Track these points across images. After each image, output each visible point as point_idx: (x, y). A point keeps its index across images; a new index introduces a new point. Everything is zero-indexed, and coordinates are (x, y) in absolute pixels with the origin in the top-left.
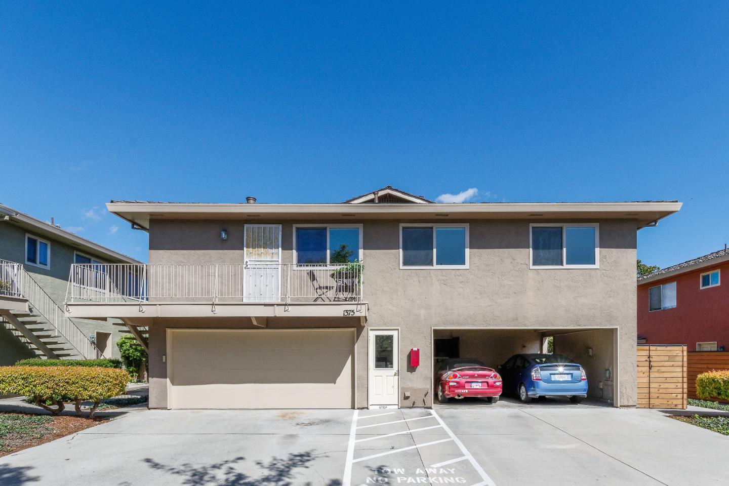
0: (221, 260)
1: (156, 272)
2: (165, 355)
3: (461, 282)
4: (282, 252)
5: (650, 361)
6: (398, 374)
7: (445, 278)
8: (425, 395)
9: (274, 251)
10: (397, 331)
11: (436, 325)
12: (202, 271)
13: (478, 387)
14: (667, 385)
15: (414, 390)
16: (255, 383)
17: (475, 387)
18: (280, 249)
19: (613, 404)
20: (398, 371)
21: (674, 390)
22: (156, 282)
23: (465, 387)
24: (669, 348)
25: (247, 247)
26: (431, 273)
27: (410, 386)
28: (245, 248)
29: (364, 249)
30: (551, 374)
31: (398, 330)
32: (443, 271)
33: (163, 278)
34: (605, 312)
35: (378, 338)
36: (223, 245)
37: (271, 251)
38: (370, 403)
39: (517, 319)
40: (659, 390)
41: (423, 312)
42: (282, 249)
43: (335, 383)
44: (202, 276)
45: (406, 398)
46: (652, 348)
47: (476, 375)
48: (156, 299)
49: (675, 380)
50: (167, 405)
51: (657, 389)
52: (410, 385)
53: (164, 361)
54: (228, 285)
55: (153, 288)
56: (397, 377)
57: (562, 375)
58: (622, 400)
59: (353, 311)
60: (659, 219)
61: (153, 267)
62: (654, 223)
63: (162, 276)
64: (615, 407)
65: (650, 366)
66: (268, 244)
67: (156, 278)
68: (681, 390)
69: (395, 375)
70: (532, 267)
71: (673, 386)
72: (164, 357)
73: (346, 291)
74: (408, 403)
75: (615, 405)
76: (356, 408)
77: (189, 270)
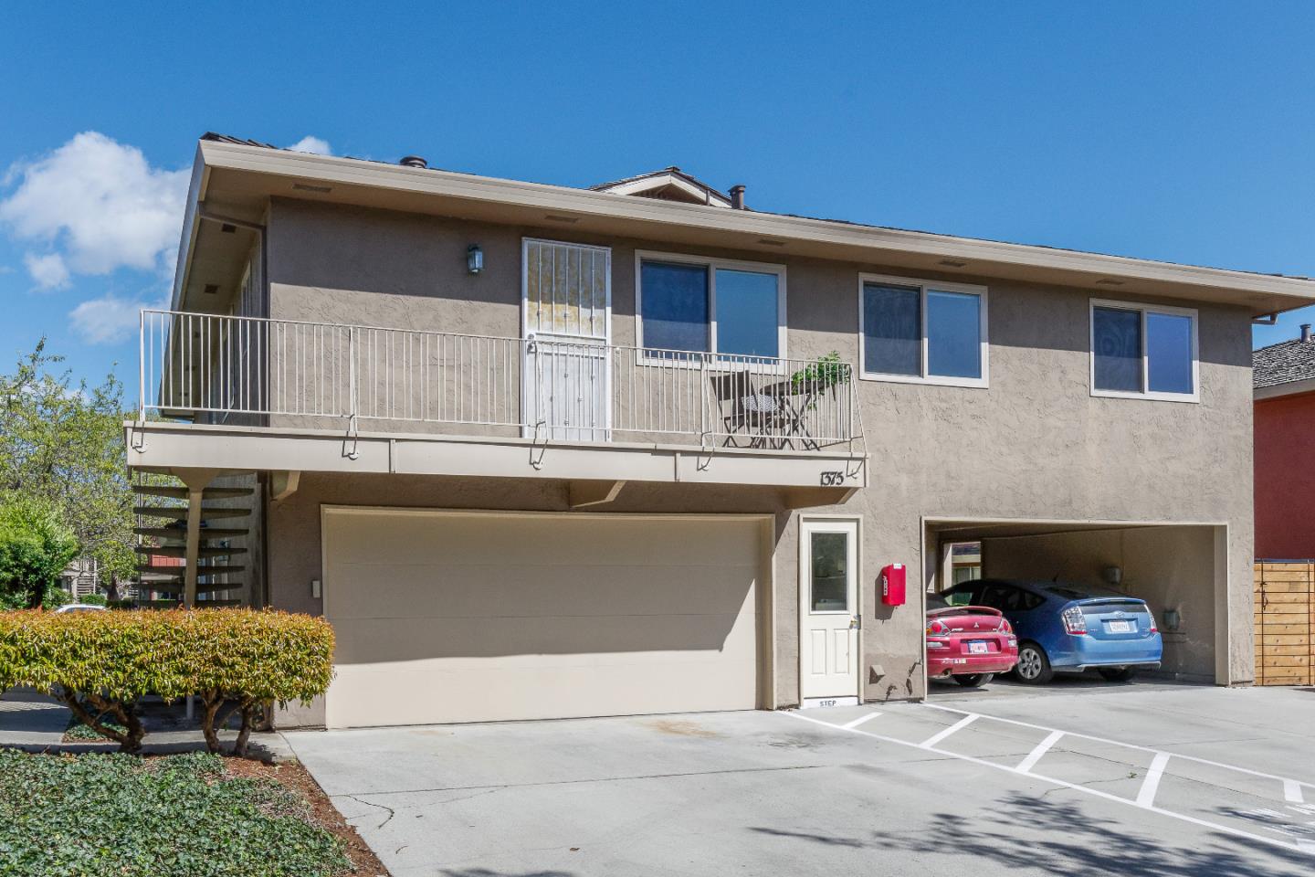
0: (464, 326)
1: (291, 347)
2: (320, 578)
3: (974, 417)
4: (612, 318)
5: (1263, 593)
6: (858, 623)
7: (944, 405)
8: (911, 672)
9: (597, 313)
10: (855, 524)
11: (930, 513)
12: (416, 353)
13: (982, 651)
14: (1287, 640)
15: (890, 661)
16: (540, 652)
17: (978, 652)
18: (609, 309)
19: (1215, 681)
20: (859, 616)
21: (1297, 648)
22: (291, 373)
23: (959, 651)
24: (1290, 567)
25: (531, 299)
26: (919, 391)
27: (883, 651)
28: (526, 302)
29: (789, 327)
30: (1103, 621)
31: (857, 521)
32: (941, 389)
33: (310, 365)
34: (1208, 491)
35: (817, 539)
36: (469, 286)
37: (585, 313)
38: (804, 693)
39: (1070, 502)
40: (1276, 650)
41: (904, 480)
42: (613, 313)
43: (721, 650)
44: (416, 365)
45: (874, 678)
46: (1267, 566)
47: (976, 626)
48: (291, 420)
49: (1297, 629)
50: (324, 718)
51: (1274, 648)
52: (881, 649)
53: (316, 594)
54: (484, 393)
55: (282, 391)
56: (854, 631)
57: (1120, 623)
58: (1234, 670)
59: (840, 475)
60: (1280, 311)
61: (282, 331)
62: (1268, 318)
63: (308, 357)
64: (1219, 685)
65: (1263, 603)
66: (579, 295)
67: (291, 360)
68: (1306, 648)
69: (851, 627)
70: (1095, 392)
71: (1296, 640)
72: (316, 584)
73: (755, 425)
74: (878, 690)
75: (1217, 682)
76: (775, 707)
77: (382, 345)
